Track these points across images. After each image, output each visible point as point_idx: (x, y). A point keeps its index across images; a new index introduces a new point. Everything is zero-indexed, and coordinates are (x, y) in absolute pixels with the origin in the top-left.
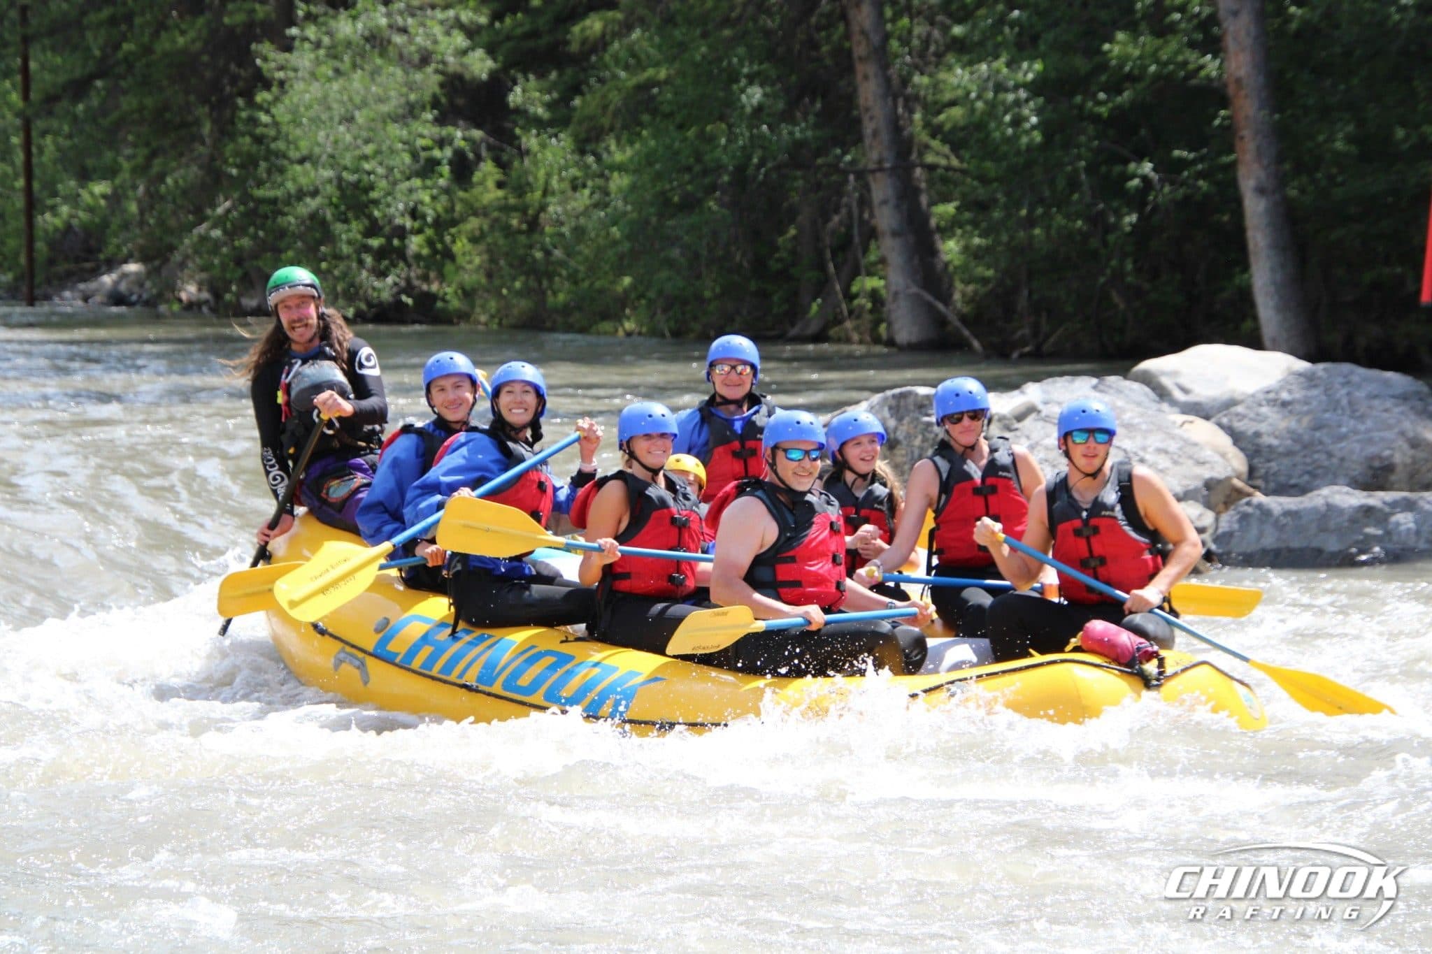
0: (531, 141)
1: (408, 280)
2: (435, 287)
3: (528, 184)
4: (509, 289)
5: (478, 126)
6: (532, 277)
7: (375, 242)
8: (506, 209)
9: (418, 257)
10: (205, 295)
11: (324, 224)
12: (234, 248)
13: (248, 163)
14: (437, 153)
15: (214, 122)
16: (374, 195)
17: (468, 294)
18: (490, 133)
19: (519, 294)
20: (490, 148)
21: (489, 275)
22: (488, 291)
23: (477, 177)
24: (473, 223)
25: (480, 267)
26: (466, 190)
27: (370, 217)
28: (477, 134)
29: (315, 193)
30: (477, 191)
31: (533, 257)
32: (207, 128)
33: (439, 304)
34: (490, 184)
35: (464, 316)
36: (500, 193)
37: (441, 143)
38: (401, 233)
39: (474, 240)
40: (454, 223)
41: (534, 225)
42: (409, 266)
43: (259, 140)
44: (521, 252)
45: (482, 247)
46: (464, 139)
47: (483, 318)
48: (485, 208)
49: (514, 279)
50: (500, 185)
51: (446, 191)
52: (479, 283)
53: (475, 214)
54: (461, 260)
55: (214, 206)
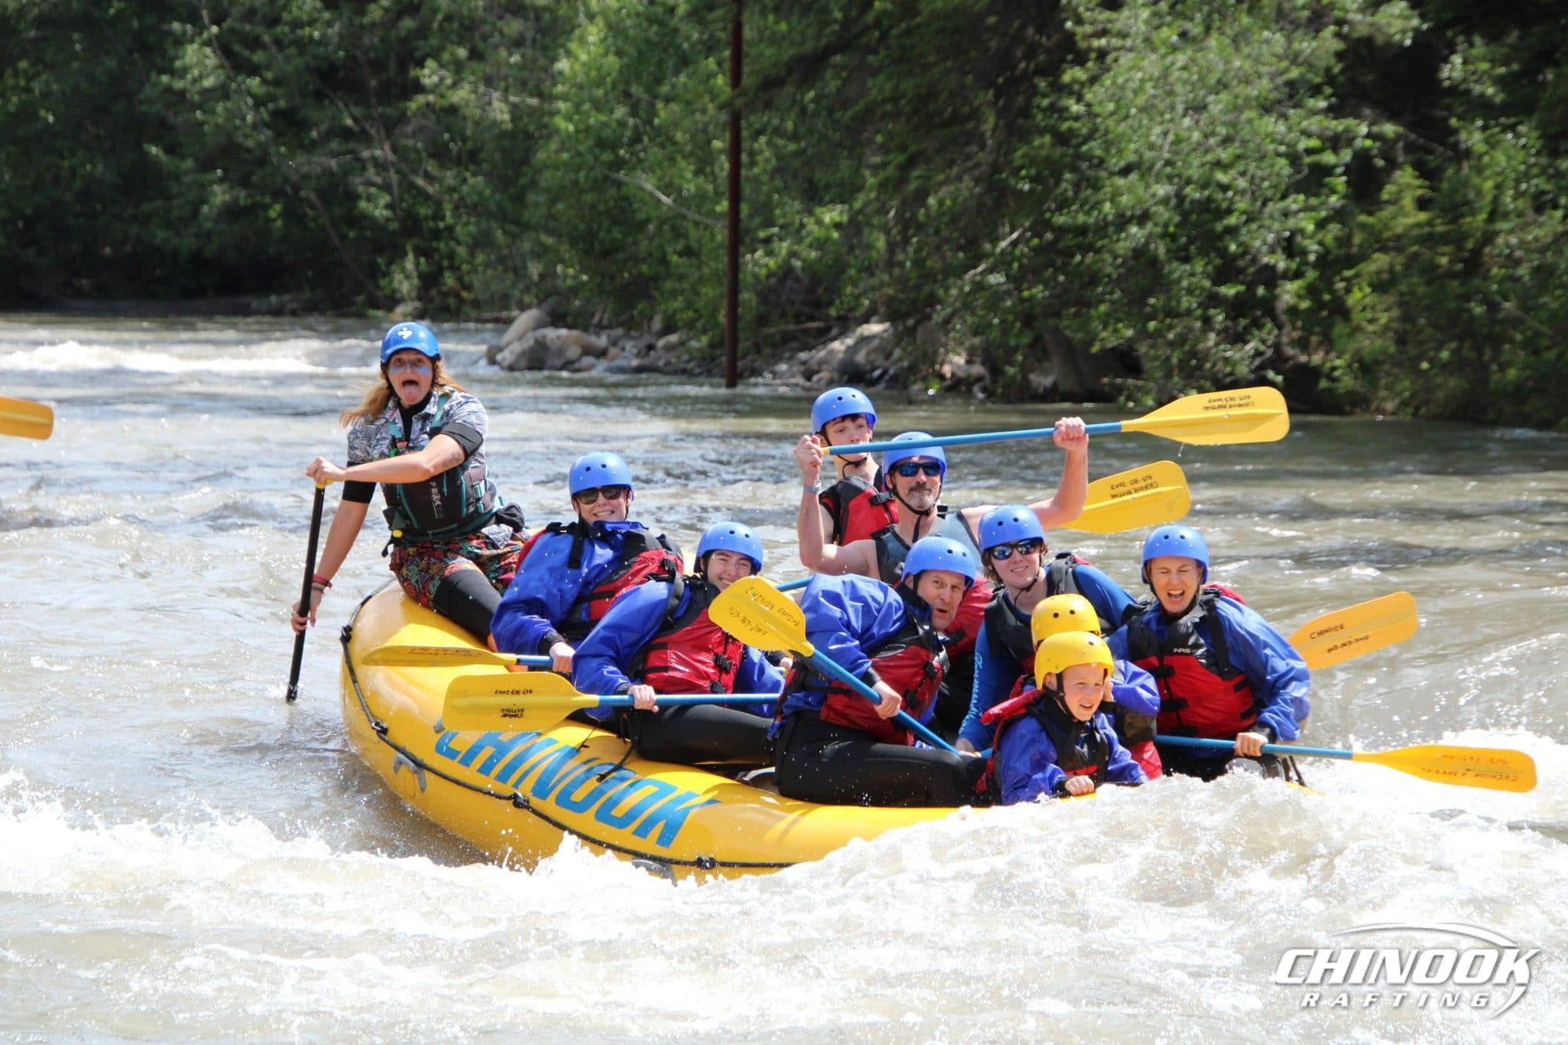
0: (1473, 137)
1: (1277, 347)
2: (1317, 358)
3: (1468, 203)
4: (1431, 361)
5: (1393, 117)
6: (1467, 344)
7: (1230, 291)
8: (1430, 240)
9: (1293, 311)
10: (978, 369)
11: (1154, 263)
12: (1022, 300)
13: (1048, 172)
14: (1329, 158)
15: (1000, 114)
16: (1232, 220)
17: (1366, 368)
18: (1411, 126)
19: (1445, 367)
20: (1410, 148)
21: (1401, 340)
22: (1399, 364)
23: (1388, 192)
24: (1380, 261)
25: (1386, 328)
26: (1370, 213)
27: (1223, 252)
28: (1389, 129)
29: (1143, 218)
30: (1386, 213)
31: (1469, 311)
32: (989, 122)
33: (1323, 384)
34: (1408, 202)
35: (1357, 402)
36: (1423, 216)
37: (1335, 142)
38: (1271, 278)
39: (1380, 286)
40: (1351, 261)
41: (1473, 265)
42: (1280, 327)
43: (1063, 139)
44: (1452, 305)
45: (1390, 299)
46: (1368, 136)
47: (1390, 406)
48: (1398, 238)
49: (1440, 347)
50: (1422, 204)
51: (1339, 215)
52: (1384, 352)
53: (1384, 249)
54: (1357, 317)
55: (995, 241)
